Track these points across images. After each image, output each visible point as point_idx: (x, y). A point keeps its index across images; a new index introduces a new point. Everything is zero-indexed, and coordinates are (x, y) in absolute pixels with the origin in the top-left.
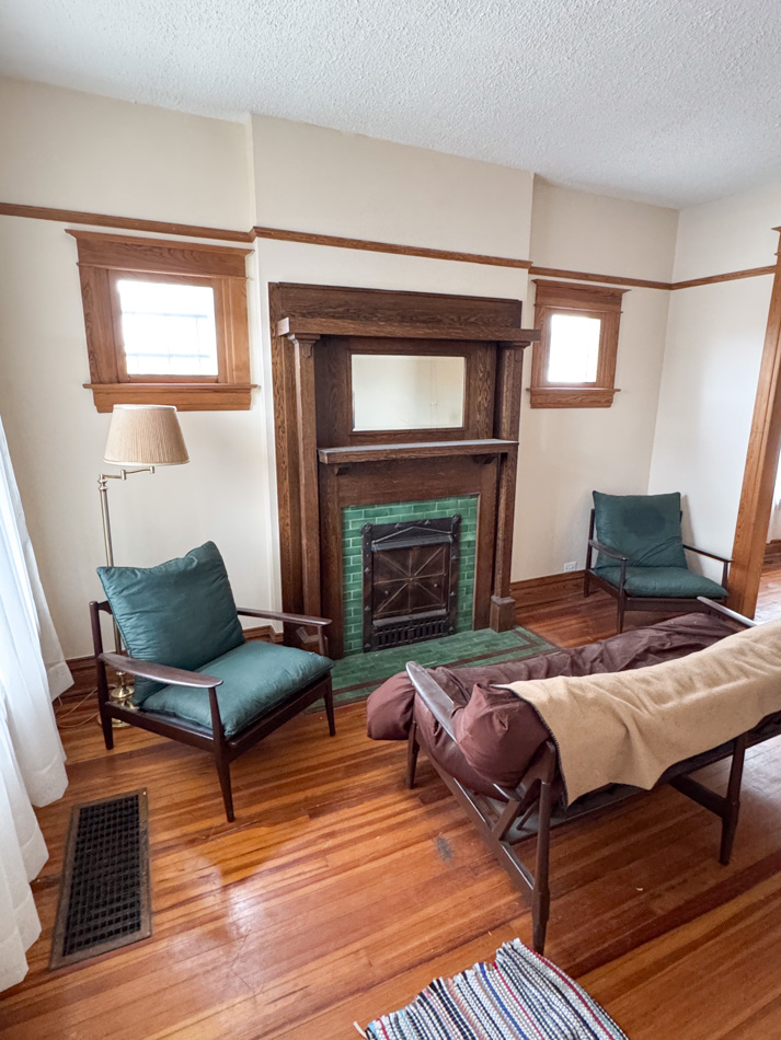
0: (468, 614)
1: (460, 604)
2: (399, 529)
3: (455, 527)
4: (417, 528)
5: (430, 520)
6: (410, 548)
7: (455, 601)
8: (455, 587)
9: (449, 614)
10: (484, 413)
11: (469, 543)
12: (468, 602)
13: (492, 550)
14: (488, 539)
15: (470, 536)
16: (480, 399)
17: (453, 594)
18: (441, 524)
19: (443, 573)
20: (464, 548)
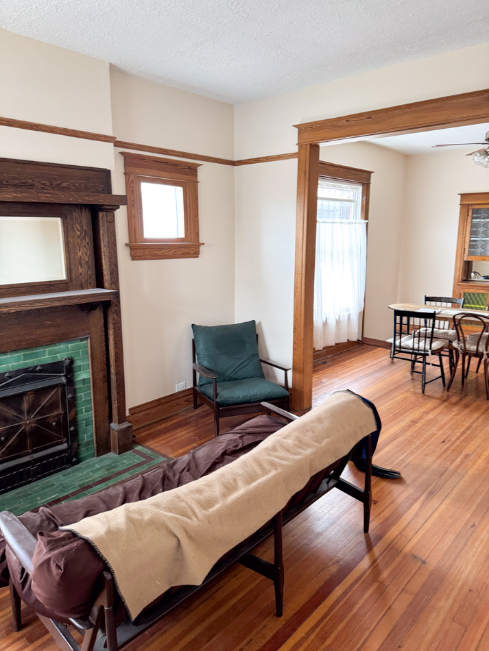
0: (88, 443)
1: (80, 436)
2: (10, 377)
3: (68, 368)
4: (29, 374)
5: (42, 366)
6: (24, 394)
7: (75, 434)
8: (75, 422)
9: (70, 448)
10: (85, 266)
11: (84, 381)
12: (88, 433)
13: (106, 384)
14: (100, 375)
15: (84, 374)
16: (80, 254)
17: (72, 429)
18: (55, 368)
19: (61, 411)
20: (78, 386)
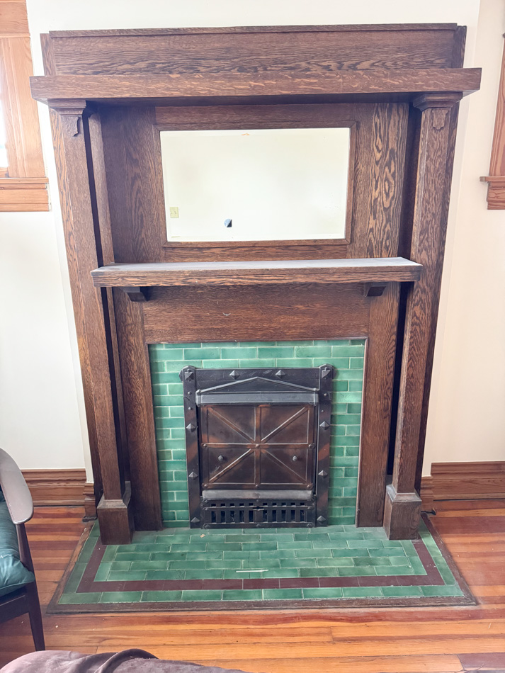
0: (346, 502)
1: (336, 487)
2: (236, 378)
3: (327, 382)
4: (263, 379)
5: (283, 370)
6: (257, 405)
7: (327, 482)
8: (328, 464)
9: (315, 499)
11: (350, 407)
12: (347, 486)
13: (387, 422)
14: (381, 404)
15: (350, 396)
17: (321, 473)
18: (303, 377)
19: (307, 442)
20: (339, 412)
